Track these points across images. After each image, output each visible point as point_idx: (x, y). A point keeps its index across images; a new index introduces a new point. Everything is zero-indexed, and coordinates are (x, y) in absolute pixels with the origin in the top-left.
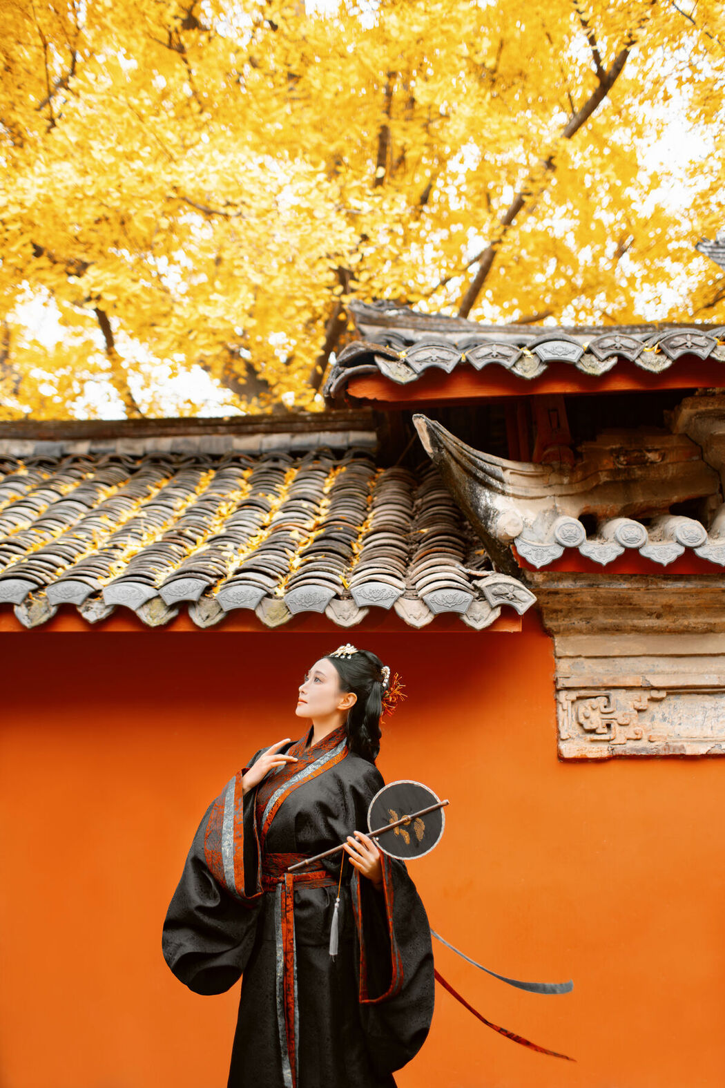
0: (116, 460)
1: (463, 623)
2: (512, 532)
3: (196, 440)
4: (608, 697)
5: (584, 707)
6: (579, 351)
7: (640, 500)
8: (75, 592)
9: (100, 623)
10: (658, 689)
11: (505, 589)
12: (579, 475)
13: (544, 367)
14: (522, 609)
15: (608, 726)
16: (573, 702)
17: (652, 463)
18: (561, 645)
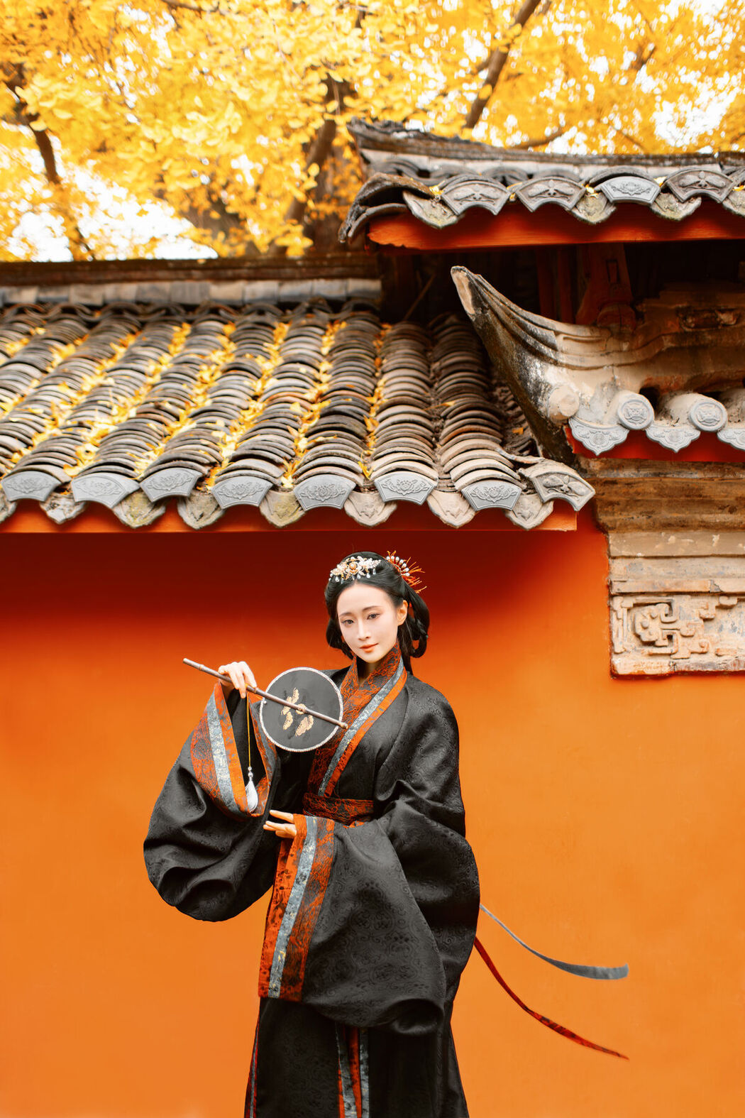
0: (69, 311)
1: (509, 521)
2: (566, 411)
3: (166, 286)
4: (669, 604)
5: (642, 615)
6: (656, 190)
7: (710, 370)
8: (37, 486)
9: (69, 523)
10: (728, 595)
11: (559, 480)
12: (640, 340)
13: (612, 209)
14: (578, 503)
15: (670, 637)
16: (629, 610)
17: (725, 325)
18: (617, 544)
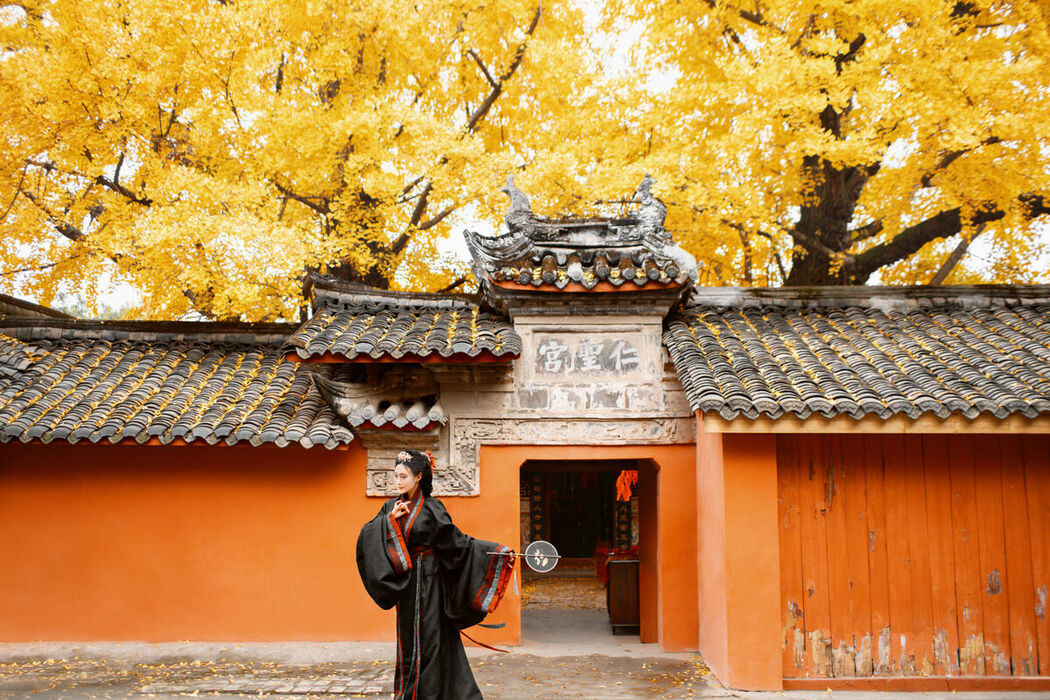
0: (197, 344)
1: (324, 448)
2: (346, 413)
3: (237, 335)
4: (385, 474)
5: (377, 477)
6: (370, 349)
7: (408, 395)
8: (182, 431)
9: (191, 443)
11: (342, 434)
13: (357, 355)
14: (347, 442)
15: (385, 485)
16: (373, 475)
18: (370, 453)
